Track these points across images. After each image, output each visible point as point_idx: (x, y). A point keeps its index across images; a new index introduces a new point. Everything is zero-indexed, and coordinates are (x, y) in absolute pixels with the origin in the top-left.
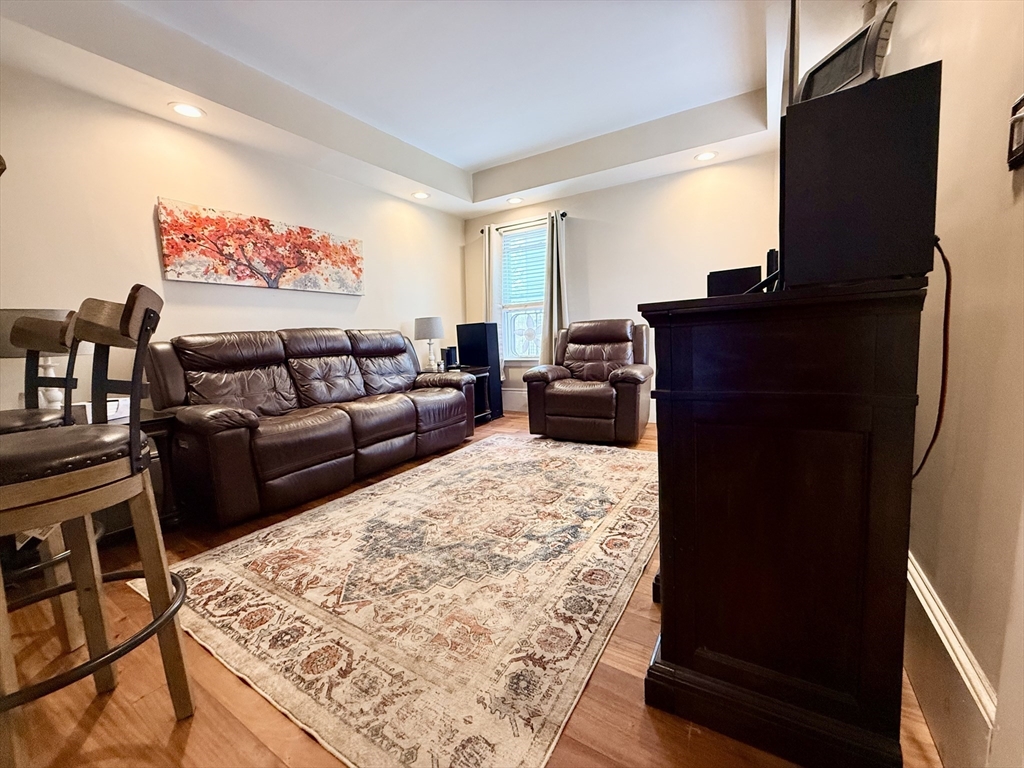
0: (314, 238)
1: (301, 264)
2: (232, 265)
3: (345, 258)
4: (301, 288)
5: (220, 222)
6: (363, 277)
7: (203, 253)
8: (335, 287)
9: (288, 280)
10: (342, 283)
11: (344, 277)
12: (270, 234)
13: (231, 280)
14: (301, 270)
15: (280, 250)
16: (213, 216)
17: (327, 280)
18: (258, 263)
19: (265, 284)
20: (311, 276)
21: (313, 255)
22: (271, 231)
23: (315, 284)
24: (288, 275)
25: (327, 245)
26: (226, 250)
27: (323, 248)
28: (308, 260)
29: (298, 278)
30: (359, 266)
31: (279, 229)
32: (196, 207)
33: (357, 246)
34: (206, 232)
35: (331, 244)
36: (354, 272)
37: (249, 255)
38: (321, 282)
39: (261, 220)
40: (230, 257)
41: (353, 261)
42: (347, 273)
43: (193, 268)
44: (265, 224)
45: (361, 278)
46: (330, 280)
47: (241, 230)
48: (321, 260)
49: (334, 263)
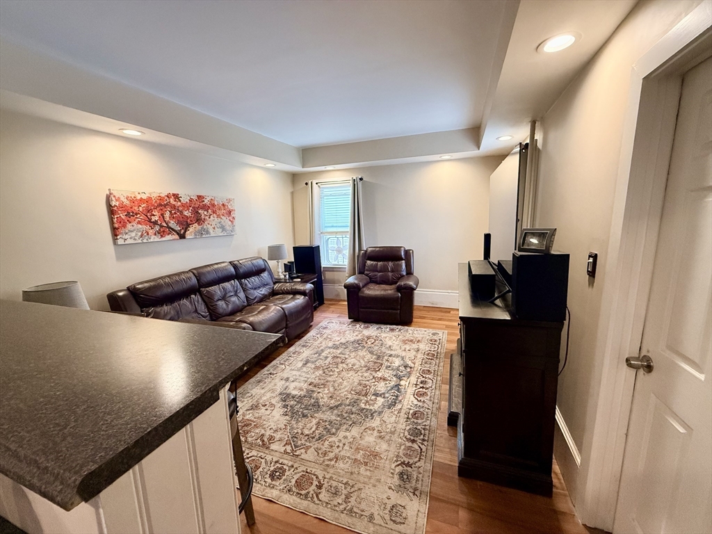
0: (206, 201)
1: (199, 220)
2: (157, 228)
3: (224, 211)
4: (200, 234)
5: (148, 200)
6: (236, 222)
7: (139, 223)
8: (219, 232)
9: (191, 233)
10: (223, 228)
11: (224, 224)
12: (179, 203)
13: (157, 239)
14: (199, 224)
15: (186, 213)
16: (144, 197)
17: (214, 228)
18: (173, 224)
19: (177, 237)
20: (205, 227)
21: (206, 213)
22: (180, 201)
23: (208, 232)
24: (191, 229)
25: (213, 205)
26: (154, 219)
27: (212, 207)
28: (203, 217)
29: (197, 229)
30: (233, 216)
31: (185, 199)
32: (134, 192)
33: (231, 202)
34: (141, 209)
35: (216, 204)
36: (230, 220)
37: (167, 219)
38: (211, 230)
39: (174, 195)
40: (155, 223)
41: (230, 212)
42: (226, 221)
43: (133, 234)
44: (176, 197)
45: (234, 224)
46: (216, 228)
47: (162, 204)
48: (210, 215)
49: (218, 216)
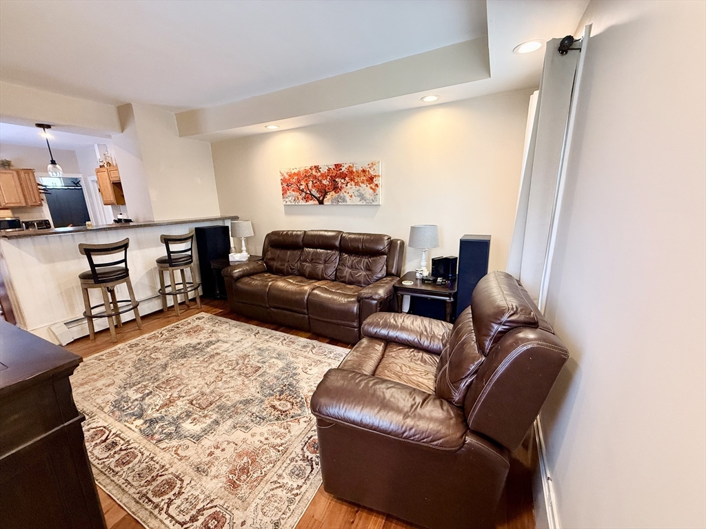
0: (343, 169)
1: (336, 188)
2: (304, 194)
3: (364, 178)
4: (337, 201)
5: (298, 174)
6: (380, 190)
7: (293, 190)
8: (356, 200)
9: (328, 200)
10: (362, 197)
11: (363, 193)
12: (319, 174)
13: (303, 203)
14: (335, 192)
15: (325, 182)
16: (296, 171)
17: (351, 196)
18: (314, 192)
19: (317, 202)
20: (341, 195)
21: (343, 181)
22: (320, 171)
23: (344, 200)
24: (328, 197)
25: (352, 172)
26: (302, 187)
27: (350, 175)
28: (340, 185)
29: (333, 197)
30: (376, 183)
31: (324, 170)
32: (290, 169)
33: (374, 167)
34: (294, 180)
35: (354, 170)
36: (371, 188)
37: (310, 188)
38: (348, 198)
39: (315, 167)
40: (302, 191)
41: (371, 179)
42: (366, 189)
43: (290, 199)
44: (317, 168)
45: (377, 192)
46: (353, 196)
47: (306, 176)
48: (348, 183)
49: (357, 184)
